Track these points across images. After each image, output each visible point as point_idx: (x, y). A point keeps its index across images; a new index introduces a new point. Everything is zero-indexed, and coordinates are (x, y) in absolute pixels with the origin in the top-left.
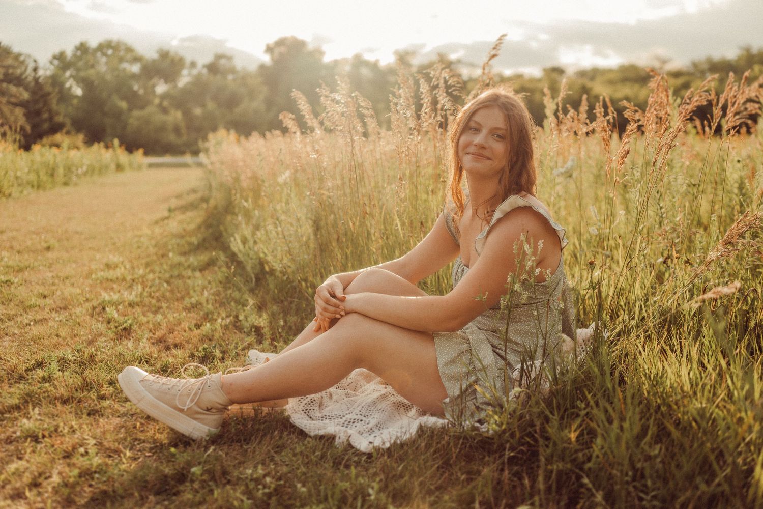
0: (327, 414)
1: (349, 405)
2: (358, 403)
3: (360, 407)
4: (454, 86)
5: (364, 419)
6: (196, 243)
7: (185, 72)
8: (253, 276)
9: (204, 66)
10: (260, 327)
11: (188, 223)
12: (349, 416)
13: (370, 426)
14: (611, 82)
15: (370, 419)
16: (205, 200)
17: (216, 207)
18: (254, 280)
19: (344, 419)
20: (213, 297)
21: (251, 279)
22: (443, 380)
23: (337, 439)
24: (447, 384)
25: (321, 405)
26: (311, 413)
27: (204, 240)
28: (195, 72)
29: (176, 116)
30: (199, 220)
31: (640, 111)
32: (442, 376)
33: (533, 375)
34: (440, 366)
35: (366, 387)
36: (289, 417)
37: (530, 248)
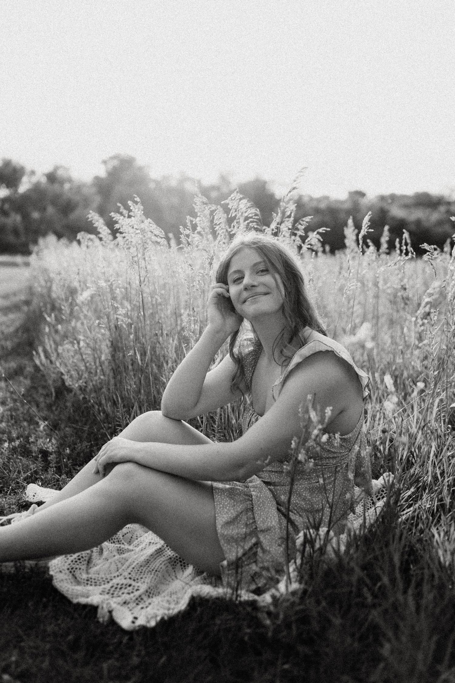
0: (93, 577)
1: (120, 565)
2: (130, 561)
3: (130, 569)
4: (251, 217)
5: (133, 583)
6: (9, 348)
7: (25, 179)
8: (53, 390)
9: (45, 175)
10: (47, 452)
11: (8, 326)
12: (115, 581)
13: (137, 594)
14: (406, 206)
15: (139, 584)
16: (27, 303)
17: (34, 311)
18: (54, 394)
19: (110, 584)
20: (9, 413)
21: (52, 394)
22: (222, 542)
23: (99, 610)
24: (225, 547)
25: (89, 562)
26: (77, 573)
27: (19, 345)
28: (34, 179)
29: (16, 218)
30: (17, 324)
31: (438, 249)
32: (220, 538)
33: (317, 546)
34: (219, 527)
35: (142, 538)
36: (51, 578)
37: (317, 415)
